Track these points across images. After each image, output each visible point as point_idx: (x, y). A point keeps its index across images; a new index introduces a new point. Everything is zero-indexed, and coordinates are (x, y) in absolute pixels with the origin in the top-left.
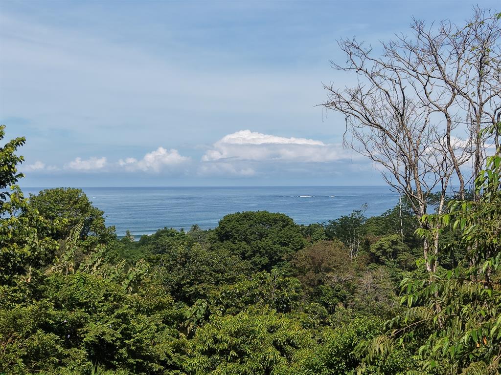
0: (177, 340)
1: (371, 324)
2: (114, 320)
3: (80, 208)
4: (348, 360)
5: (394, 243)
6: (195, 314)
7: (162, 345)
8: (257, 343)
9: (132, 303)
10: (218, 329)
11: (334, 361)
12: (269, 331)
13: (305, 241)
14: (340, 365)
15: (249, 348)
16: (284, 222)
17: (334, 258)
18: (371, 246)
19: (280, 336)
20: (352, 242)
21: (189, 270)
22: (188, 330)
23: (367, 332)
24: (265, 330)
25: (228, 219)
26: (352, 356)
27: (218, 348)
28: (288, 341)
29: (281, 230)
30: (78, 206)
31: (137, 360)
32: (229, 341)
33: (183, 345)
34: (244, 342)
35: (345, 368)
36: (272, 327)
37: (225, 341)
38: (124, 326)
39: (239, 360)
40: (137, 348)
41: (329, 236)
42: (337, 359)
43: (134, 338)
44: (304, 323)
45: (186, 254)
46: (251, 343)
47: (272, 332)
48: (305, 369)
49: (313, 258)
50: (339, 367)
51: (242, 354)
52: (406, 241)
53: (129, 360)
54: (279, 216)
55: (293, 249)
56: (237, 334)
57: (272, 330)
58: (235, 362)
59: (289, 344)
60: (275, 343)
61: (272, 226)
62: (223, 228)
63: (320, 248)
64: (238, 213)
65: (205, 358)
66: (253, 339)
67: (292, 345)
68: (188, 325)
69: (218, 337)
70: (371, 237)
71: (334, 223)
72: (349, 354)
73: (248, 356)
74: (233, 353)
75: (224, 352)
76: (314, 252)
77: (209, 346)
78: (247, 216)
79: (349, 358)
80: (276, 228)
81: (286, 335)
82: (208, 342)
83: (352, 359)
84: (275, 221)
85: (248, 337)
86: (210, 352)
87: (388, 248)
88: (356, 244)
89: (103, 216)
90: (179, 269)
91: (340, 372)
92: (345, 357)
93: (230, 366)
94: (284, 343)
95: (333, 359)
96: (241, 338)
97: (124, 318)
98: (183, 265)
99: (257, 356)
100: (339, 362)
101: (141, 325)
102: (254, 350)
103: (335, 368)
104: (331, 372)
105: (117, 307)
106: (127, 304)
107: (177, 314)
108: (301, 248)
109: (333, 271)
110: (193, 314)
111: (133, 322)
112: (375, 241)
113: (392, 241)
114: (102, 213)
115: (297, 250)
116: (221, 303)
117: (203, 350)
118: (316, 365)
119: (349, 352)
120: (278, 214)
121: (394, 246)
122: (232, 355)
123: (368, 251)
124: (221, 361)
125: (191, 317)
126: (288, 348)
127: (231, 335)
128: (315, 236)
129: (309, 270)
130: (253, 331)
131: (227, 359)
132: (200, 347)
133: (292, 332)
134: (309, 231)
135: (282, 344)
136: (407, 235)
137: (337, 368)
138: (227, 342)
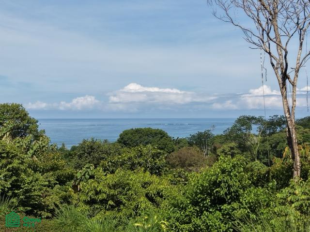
0: (65, 193)
1: (236, 163)
2: (6, 173)
3: (20, 117)
4: (212, 197)
5: (232, 148)
6: (84, 175)
7: (52, 197)
8: (132, 194)
9: (24, 159)
10: (99, 183)
11: (199, 199)
12: (143, 187)
13: (175, 147)
14: (205, 202)
15: (125, 198)
16: (161, 134)
17: (194, 158)
18: (217, 151)
19: (152, 190)
20: (205, 148)
21: (93, 157)
22: (79, 188)
23: (232, 170)
24: (139, 185)
25: (126, 133)
26: (217, 194)
27: (98, 198)
28: (158, 193)
29: (160, 140)
30: (18, 116)
31: (26, 208)
32: (108, 192)
33: (70, 196)
34: (121, 193)
35: (210, 205)
36: (145, 183)
37: (104, 193)
38: (14, 178)
39: (116, 209)
40: (26, 197)
41: (191, 144)
42: (202, 196)
43: (23, 188)
44: (171, 181)
45: (92, 146)
46: (126, 194)
47: (145, 188)
48: (171, 208)
49: (180, 158)
50: (204, 204)
51: (119, 203)
52: (239, 147)
53: (19, 208)
54: (158, 131)
55: (167, 152)
56: (115, 186)
57: (145, 185)
58: (113, 210)
59: (159, 196)
60: (147, 195)
61: (154, 137)
62: (122, 139)
63: (185, 151)
64: (132, 129)
65: (87, 207)
66: (128, 191)
67: (161, 197)
68: (79, 184)
69: (98, 189)
70: (217, 145)
71: (194, 136)
72: (215, 191)
73: (124, 205)
74: (111, 202)
75: (104, 202)
76: (181, 154)
77: (90, 197)
78: (138, 131)
79: (214, 195)
80: (157, 139)
81: (157, 189)
82: (90, 194)
83: (216, 196)
84: (156, 134)
85: (124, 189)
86: (91, 202)
87: (228, 151)
88: (208, 150)
89: (38, 124)
90: (87, 157)
91: (205, 209)
92: (210, 195)
93: (108, 213)
94: (155, 195)
95: (198, 197)
96: (119, 190)
97: (15, 172)
98: (89, 153)
99: (131, 204)
100: (203, 200)
101: (31, 178)
102: (129, 200)
103: (200, 206)
104: (196, 210)
105: (10, 163)
106: (19, 159)
107: (68, 174)
108: (173, 151)
109: (193, 166)
110: (83, 175)
111: (23, 175)
112: (220, 148)
113: (231, 148)
114: (37, 122)
115: (170, 153)
116: (108, 170)
117: (85, 200)
118: (182, 203)
119: (214, 190)
120: (158, 130)
121: (232, 151)
122: (110, 204)
123: (215, 154)
124: (101, 210)
125: (81, 177)
126: (158, 199)
127: (110, 188)
128: (181, 144)
129: (177, 165)
130: (128, 184)
131: (106, 208)
132: (83, 198)
133: (162, 186)
134: (178, 142)
135: (153, 196)
136: (240, 144)
137: (202, 205)
138: (106, 193)
